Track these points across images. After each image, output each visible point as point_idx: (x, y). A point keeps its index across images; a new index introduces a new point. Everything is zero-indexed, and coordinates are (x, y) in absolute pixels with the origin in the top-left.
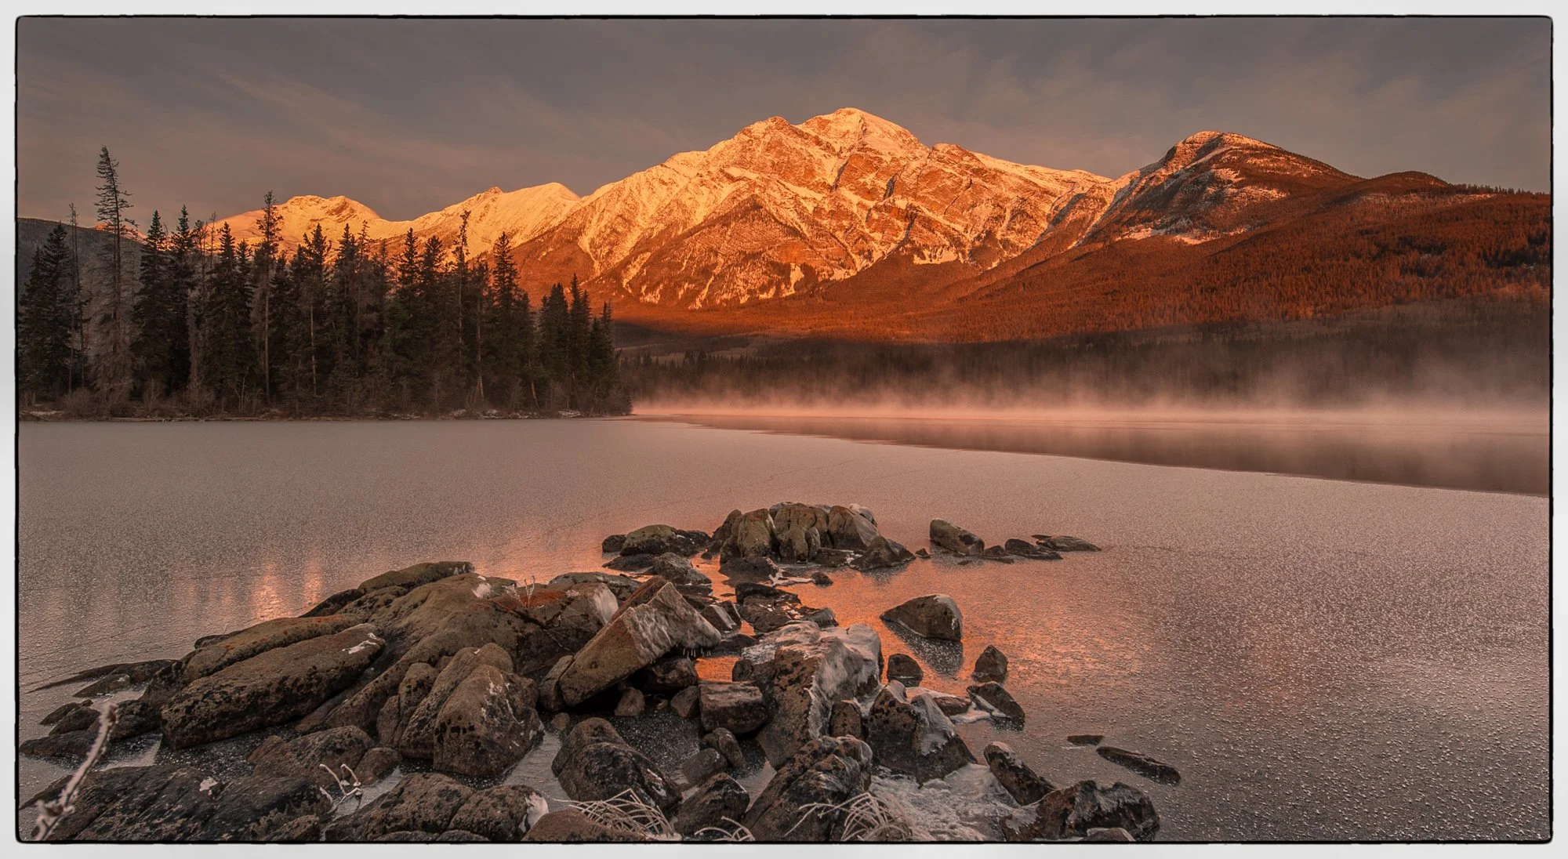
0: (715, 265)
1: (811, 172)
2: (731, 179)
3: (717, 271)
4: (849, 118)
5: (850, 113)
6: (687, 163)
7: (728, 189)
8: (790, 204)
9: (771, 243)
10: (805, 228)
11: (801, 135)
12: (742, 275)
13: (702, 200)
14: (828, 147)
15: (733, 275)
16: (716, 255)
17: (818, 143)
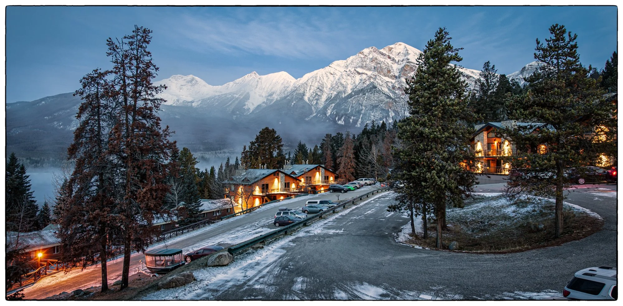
0: (362, 110)
1: (389, 71)
2: (359, 73)
3: (363, 112)
4: (400, 47)
5: (400, 45)
6: (339, 65)
7: (358, 77)
8: (385, 85)
9: (381, 101)
10: (391, 95)
11: (382, 54)
12: (372, 114)
13: (349, 82)
14: (393, 60)
15: (370, 114)
16: (362, 106)
17: (389, 58)
